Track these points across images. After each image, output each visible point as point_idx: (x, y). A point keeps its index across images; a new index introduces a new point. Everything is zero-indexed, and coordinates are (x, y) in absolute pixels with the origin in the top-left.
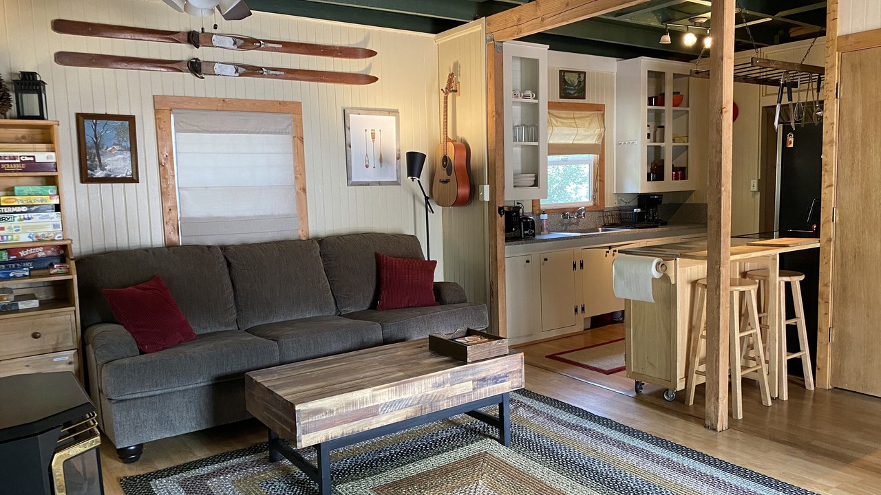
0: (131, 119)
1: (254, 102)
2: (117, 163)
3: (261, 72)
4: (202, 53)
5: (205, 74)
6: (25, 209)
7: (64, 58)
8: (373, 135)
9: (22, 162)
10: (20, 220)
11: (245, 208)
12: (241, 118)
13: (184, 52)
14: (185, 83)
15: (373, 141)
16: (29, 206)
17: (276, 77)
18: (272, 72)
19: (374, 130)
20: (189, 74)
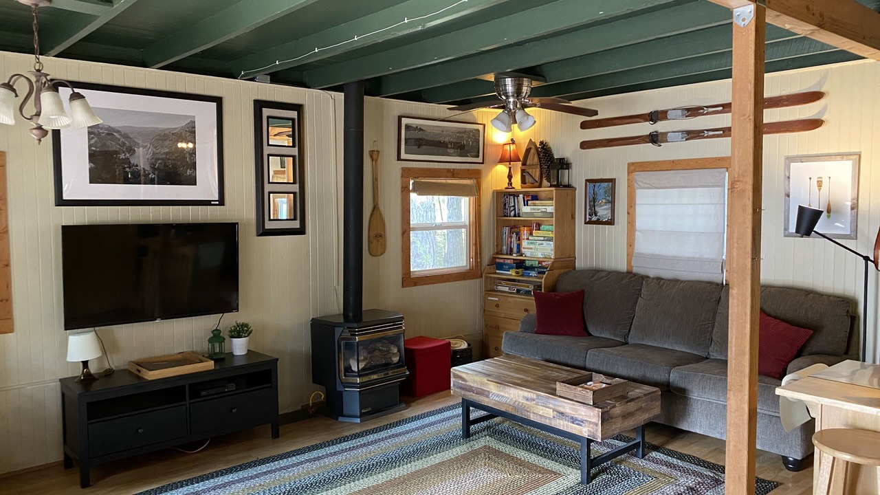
0: (612, 181)
1: (696, 160)
2: (603, 212)
3: (702, 134)
4: (661, 126)
5: (661, 143)
6: (542, 238)
7: (585, 145)
8: (820, 184)
9: (542, 212)
10: (539, 245)
11: (688, 250)
12: (682, 175)
13: (646, 128)
14: (647, 152)
15: (820, 190)
16: (544, 237)
17: (718, 136)
18: (711, 133)
19: (821, 178)
20: (651, 144)
